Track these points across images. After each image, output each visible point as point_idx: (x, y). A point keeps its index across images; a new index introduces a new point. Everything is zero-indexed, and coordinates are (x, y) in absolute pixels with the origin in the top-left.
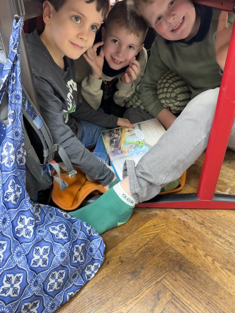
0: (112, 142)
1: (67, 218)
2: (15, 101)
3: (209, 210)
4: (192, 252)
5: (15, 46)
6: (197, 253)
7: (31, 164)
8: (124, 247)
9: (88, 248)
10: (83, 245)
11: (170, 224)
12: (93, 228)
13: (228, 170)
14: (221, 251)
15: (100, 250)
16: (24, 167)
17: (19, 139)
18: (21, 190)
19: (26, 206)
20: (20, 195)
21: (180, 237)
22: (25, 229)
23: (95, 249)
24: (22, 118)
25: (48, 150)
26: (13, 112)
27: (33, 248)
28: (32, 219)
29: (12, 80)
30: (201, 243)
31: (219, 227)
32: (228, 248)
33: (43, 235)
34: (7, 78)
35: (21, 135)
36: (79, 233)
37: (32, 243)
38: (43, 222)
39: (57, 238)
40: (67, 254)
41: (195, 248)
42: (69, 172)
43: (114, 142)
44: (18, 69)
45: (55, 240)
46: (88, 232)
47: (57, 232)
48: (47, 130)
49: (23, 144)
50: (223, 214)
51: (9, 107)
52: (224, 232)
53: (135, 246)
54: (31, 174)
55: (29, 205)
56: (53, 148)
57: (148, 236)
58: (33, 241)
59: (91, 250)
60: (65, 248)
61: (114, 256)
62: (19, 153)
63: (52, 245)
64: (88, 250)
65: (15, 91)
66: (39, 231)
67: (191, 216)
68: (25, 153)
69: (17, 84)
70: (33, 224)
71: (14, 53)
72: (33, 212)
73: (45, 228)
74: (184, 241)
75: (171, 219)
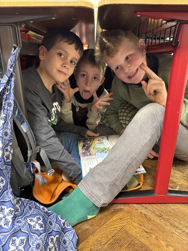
0: (84, 146)
1: (44, 211)
2: (8, 108)
3: (165, 204)
4: (155, 242)
5: (12, 66)
6: (160, 244)
7: (16, 161)
8: (94, 240)
9: (62, 240)
10: (57, 236)
11: (133, 218)
12: (67, 221)
13: (175, 172)
14: (180, 241)
15: (73, 242)
16: (10, 164)
17: (8, 139)
18: (4, 182)
19: (8, 197)
20: (3, 186)
21: (143, 229)
22: (5, 219)
23: (69, 241)
24: (12, 122)
25: (31, 150)
26: (5, 115)
27: (10, 238)
28: (12, 209)
29: (6, 91)
30: (162, 234)
31: (175, 219)
32: (186, 238)
33: (21, 225)
34: (3, 89)
35: (10, 135)
36: (54, 225)
37: (9, 233)
38: (23, 214)
39: (34, 229)
40: (42, 245)
41: (157, 238)
42: (48, 171)
43: (86, 147)
44: (13, 83)
45: (32, 231)
46: (62, 224)
47: (34, 223)
48: (32, 134)
49: (11, 144)
50: (176, 207)
51: (2, 111)
52: (180, 224)
53: (104, 238)
54: (16, 170)
55: (10, 196)
56: (36, 149)
57: (115, 229)
58: (10, 230)
59: (65, 242)
60: (41, 239)
61: (85, 248)
62: (7, 150)
63: (29, 235)
64: (62, 242)
65: (8, 100)
66: (18, 222)
67: (150, 209)
68: (12, 151)
69: (11, 95)
70: (12, 214)
71: (10, 71)
72: (14, 203)
73: (23, 219)
74: (147, 232)
75: (134, 213)
